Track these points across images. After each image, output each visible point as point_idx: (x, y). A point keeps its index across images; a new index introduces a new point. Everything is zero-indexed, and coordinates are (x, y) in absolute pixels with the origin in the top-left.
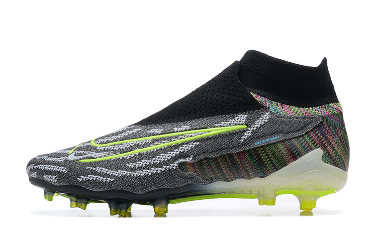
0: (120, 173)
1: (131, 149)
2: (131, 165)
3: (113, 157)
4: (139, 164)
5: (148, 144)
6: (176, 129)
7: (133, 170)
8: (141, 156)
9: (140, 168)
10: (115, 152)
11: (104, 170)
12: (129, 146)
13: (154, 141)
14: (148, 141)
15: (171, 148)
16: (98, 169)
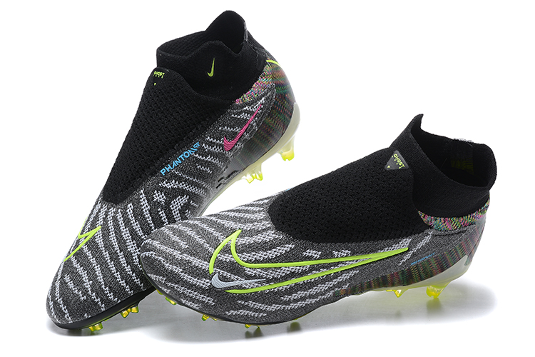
0: (275, 307)
1: (286, 278)
2: (286, 298)
3: (266, 288)
4: (294, 296)
5: (304, 273)
6: (335, 253)
7: (288, 303)
8: (297, 288)
9: (296, 301)
10: (268, 281)
11: (258, 305)
12: (284, 274)
13: (312, 269)
14: (304, 268)
15: (329, 278)
16: (251, 304)
